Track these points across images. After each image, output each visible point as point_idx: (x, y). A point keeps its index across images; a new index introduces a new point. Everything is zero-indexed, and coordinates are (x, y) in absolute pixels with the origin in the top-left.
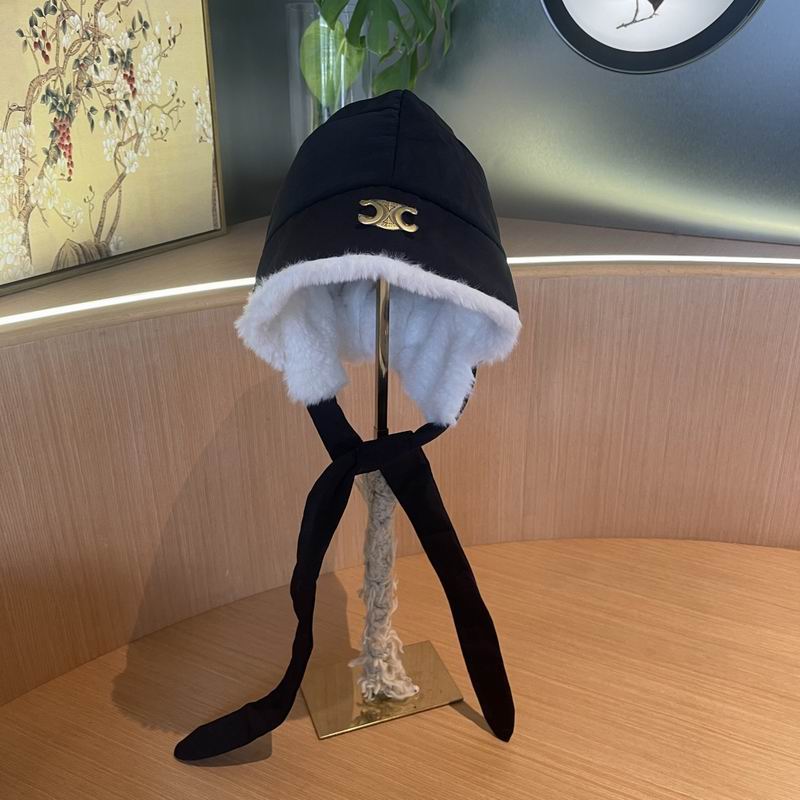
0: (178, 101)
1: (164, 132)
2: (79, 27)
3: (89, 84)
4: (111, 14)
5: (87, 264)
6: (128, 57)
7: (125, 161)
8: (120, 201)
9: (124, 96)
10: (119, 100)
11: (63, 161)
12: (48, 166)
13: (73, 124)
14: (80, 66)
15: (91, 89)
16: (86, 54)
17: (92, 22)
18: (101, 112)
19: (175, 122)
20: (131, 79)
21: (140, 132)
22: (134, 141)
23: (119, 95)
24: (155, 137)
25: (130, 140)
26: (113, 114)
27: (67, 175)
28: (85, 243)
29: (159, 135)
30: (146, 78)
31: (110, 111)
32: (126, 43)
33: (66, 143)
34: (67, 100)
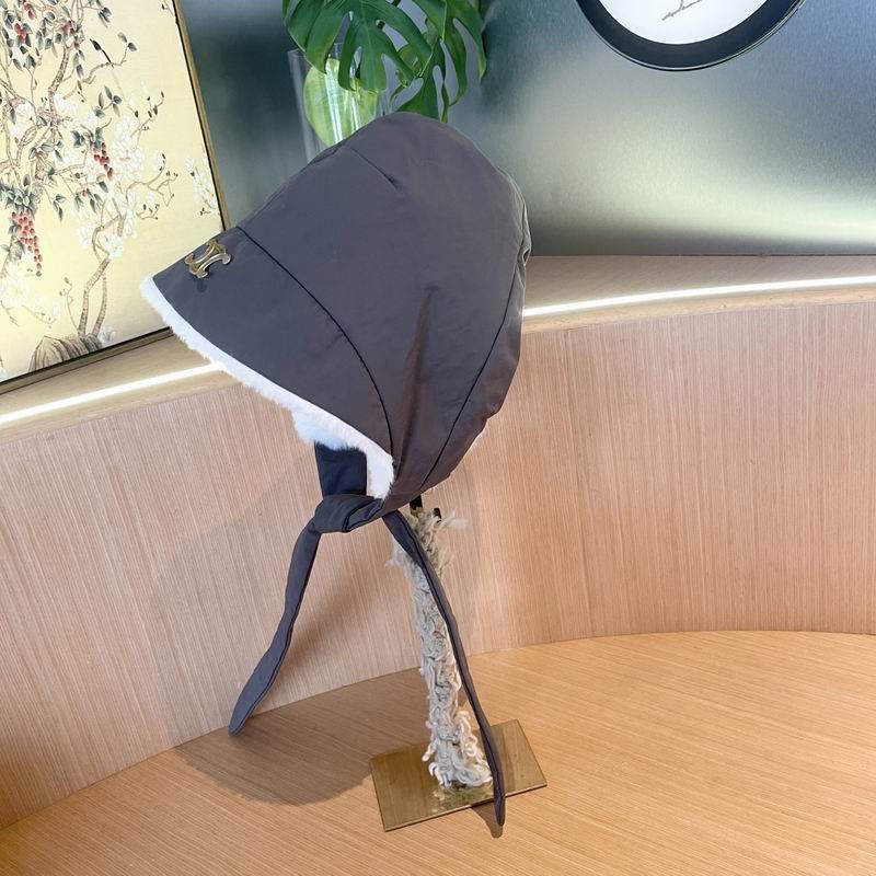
0: (168, 174)
1: (154, 210)
2: (32, 114)
3: (52, 172)
4: (71, 94)
5: (72, 360)
6: (98, 137)
7: (107, 246)
8: (105, 289)
9: (98, 178)
10: (92, 184)
11: (28, 256)
12: (10, 264)
13: (36, 216)
14: (37, 154)
15: (53, 176)
16: (44, 141)
17: (48, 106)
18: (70, 199)
19: (167, 197)
20: (104, 160)
21: (123, 213)
22: (116, 224)
23: (92, 178)
24: (142, 216)
25: (110, 223)
26: (86, 200)
27: (35, 270)
28: (67, 338)
29: (147, 212)
30: (123, 155)
31: (82, 197)
32: (94, 123)
33: (30, 236)
34: (26, 192)
